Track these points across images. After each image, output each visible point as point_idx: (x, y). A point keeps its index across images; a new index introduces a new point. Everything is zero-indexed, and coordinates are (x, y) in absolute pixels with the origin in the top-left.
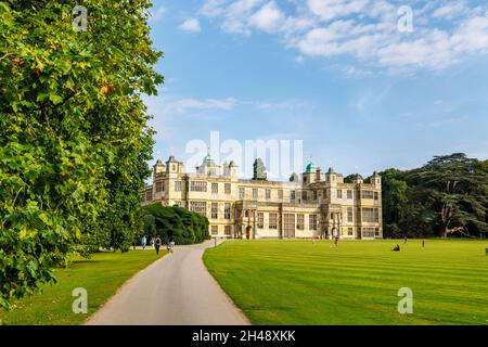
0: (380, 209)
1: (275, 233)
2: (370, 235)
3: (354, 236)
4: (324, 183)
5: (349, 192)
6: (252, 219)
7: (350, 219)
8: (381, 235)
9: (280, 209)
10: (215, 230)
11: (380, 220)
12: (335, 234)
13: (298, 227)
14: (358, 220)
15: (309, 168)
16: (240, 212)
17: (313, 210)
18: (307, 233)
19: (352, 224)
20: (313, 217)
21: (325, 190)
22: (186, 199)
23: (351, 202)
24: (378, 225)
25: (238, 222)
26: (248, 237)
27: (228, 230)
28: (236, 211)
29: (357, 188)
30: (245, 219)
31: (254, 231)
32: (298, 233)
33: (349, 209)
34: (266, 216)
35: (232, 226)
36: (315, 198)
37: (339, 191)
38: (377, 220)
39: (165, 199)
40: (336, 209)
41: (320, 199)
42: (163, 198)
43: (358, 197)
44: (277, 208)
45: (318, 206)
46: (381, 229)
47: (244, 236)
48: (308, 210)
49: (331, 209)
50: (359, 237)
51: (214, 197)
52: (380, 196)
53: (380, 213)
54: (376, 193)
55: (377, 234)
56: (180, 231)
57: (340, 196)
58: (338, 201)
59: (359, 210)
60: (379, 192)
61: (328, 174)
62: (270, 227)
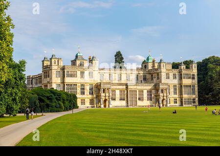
0: (196, 86)
1: (124, 103)
2: (189, 103)
3: (178, 104)
4: (157, 70)
5: (175, 75)
6: (107, 95)
7: (175, 93)
8: (197, 103)
9: (127, 88)
10: (83, 102)
11: (197, 93)
12: (165, 103)
13: (139, 99)
14: (181, 94)
15: (148, 59)
16: (99, 90)
17: (150, 87)
18: (146, 103)
19: (177, 96)
20: (150, 92)
21: (158, 74)
22: (63, 82)
23: (176, 82)
24: (195, 96)
25: (98, 97)
26: (105, 106)
27: (92, 102)
28: (97, 89)
29: (180, 72)
30: (103, 94)
31: (109, 102)
32: (140, 103)
33: (175, 86)
34: (118, 92)
35: (95, 100)
36: (152, 79)
37: (168, 75)
38: (194, 93)
39: (50, 83)
40: (166, 87)
41: (155, 80)
42: (48, 82)
43: (181, 78)
44: (124, 87)
45: (153, 84)
46: (197, 99)
47: (102, 106)
48: (146, 88)
49: (161, 87)
50: (182, 105)
51: (82, 81)
52: (196, 77)
53: (196, 88)
54: (194, 75)
55: (194, 102)
56: (54, 104)
57: (168, 78)
58: (167, 81)
59: (181, 86)
60: (196, 74)
61: (160, 63)
62: (121, 99)
